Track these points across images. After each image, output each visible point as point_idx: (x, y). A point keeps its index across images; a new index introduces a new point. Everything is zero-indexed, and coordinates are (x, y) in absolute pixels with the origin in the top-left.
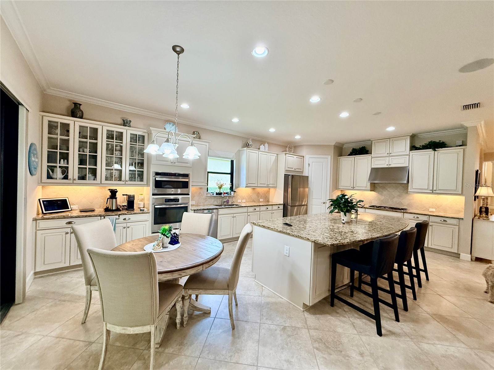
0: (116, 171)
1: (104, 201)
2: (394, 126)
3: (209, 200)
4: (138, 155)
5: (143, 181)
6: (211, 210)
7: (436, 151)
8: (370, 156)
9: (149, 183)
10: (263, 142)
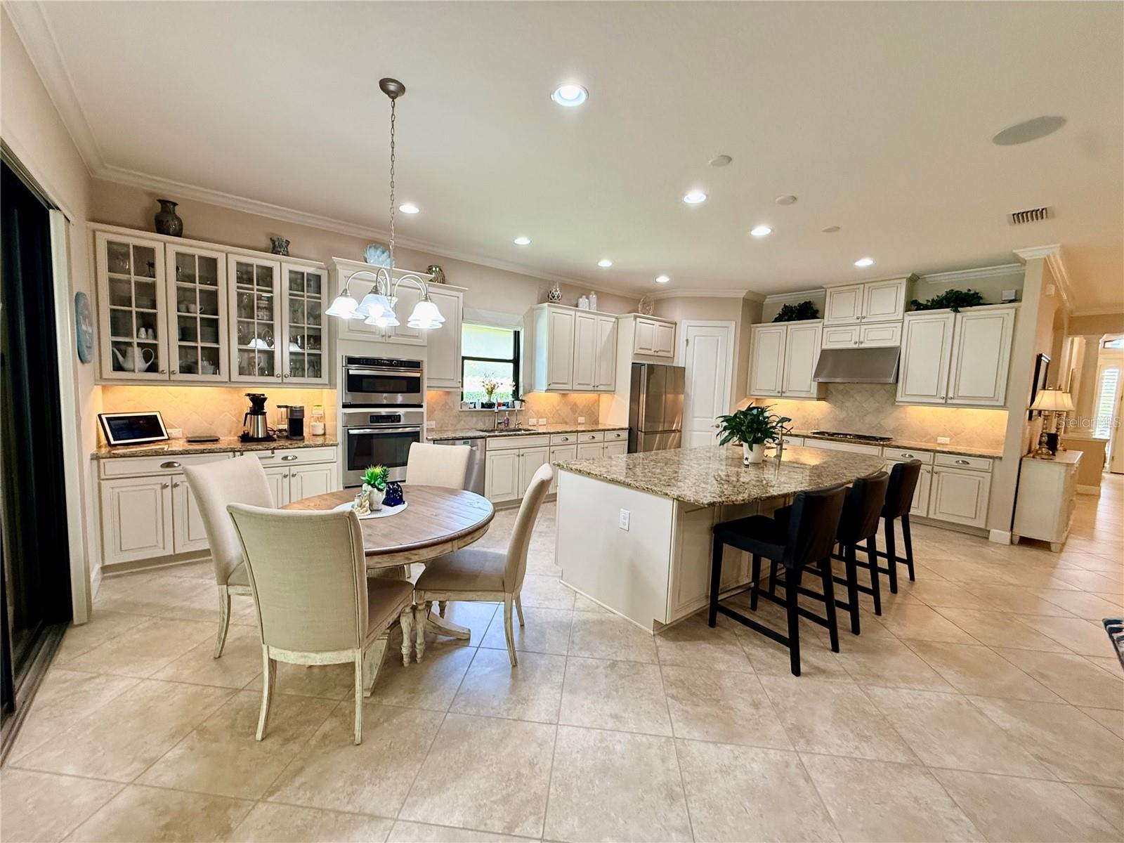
0: (261, 355)
1: (239, 421)
2: (870, 255)
3: (465, 419)
4: (308, 318)
5: (320, 377)
6: (470, 441)
7: (959, 312)
8: (820, 322)
9: (333, 382)
10: (585, 292)
